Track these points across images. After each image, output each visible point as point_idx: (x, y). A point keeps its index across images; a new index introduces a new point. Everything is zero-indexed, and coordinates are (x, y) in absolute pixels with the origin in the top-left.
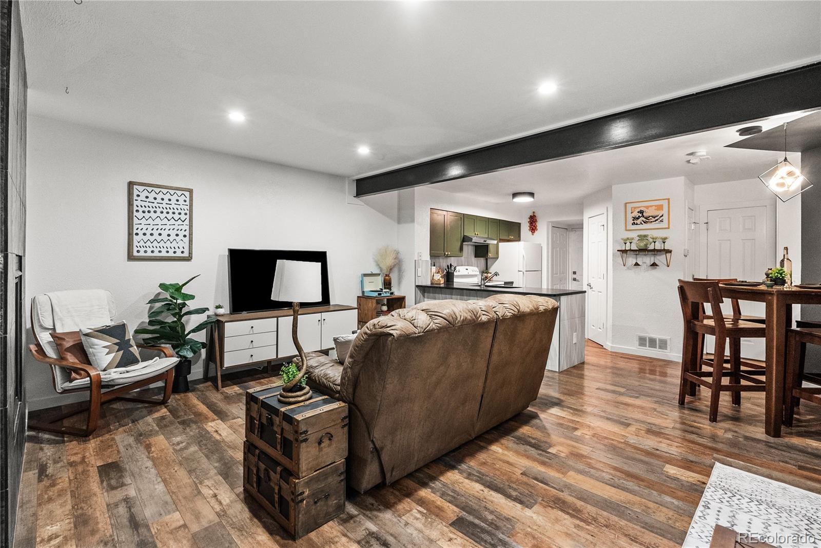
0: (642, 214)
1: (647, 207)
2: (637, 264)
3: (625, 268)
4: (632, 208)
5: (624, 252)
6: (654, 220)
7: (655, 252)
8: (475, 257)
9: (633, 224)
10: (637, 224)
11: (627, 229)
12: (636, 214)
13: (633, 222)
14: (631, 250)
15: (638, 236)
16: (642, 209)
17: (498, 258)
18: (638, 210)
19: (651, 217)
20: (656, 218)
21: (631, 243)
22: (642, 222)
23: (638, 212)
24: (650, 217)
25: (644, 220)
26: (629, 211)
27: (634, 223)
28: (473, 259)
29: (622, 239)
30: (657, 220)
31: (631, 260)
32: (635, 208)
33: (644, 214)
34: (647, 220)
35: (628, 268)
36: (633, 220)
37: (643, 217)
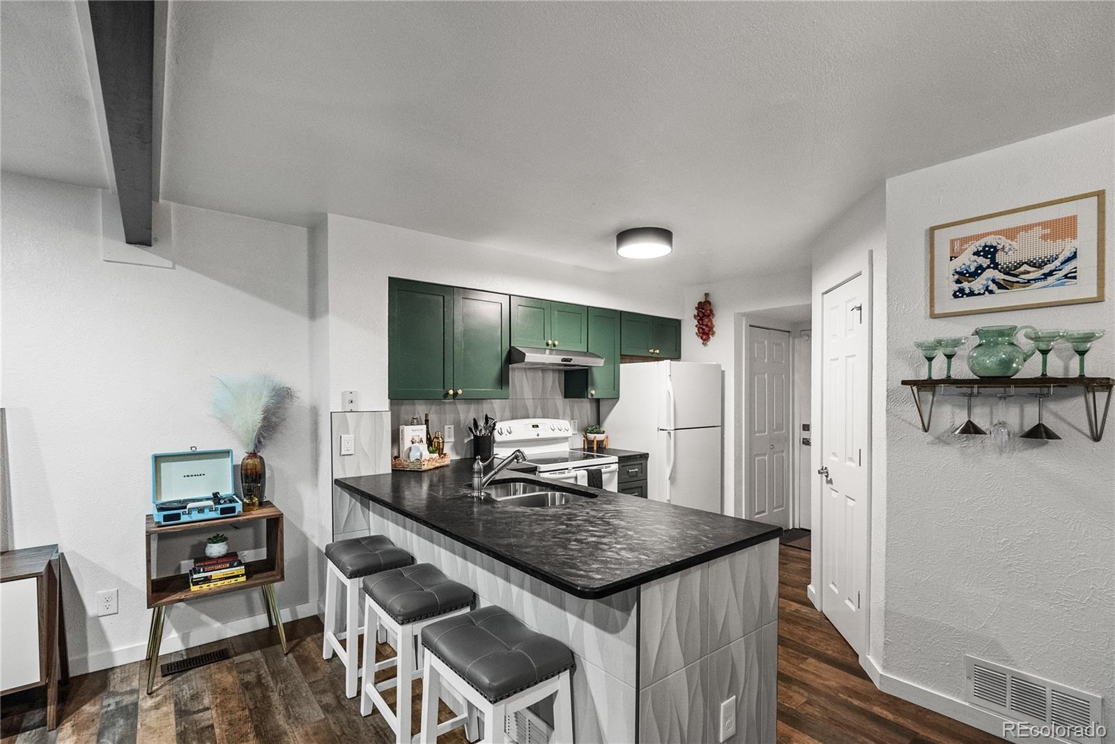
0: (993, 260)
1: (1011, 233)
2: (971, 429)
3: (928, 437)
4: (952, 242)
5: (927, 385)
6: (1038, 274)
7: (1044, 386)
8: (566, 397)
9: (955, 296)
10: (972, 294)
11: (938, 311)
12: (967, 260)
13: (956, 287)
14: (949, 381)
15: (977, 333)
16: (991, 240)
17: (618, 398)
18: (978, 245)
19: (1025, 267)
20: (1047, 269)
21: (949, 357)
22: (993, 287)
23: (977, 254)
24: (1021, 264)
25: (1000, 276)
26: (943, 250)
27: (962, 291)
28: (559, 401)
29: (919, 345)
30: (1046, 276)
31: (951, 415)
32: (965, 240)
33: (1001, 258)
34: (1011, 277)
35: (941, 440)
36: (958, 282)
37: (996, 268)
